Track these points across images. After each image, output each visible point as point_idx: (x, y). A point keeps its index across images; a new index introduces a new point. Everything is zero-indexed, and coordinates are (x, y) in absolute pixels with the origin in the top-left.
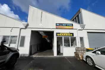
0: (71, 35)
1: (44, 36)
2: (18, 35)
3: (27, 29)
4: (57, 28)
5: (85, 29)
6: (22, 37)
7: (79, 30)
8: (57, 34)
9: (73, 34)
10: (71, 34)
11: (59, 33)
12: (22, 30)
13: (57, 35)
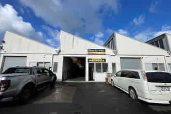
0: (103, 61)
1: (76, 61)
2: (51, 61)
3: (59, 55)
4: (89, 54)
5: (118, 54)
6: (55, 63)
7: (111, 56)
8: (89, 59)
9: (105, 60)
10: (103, 59)
11: (91, 59)
12: (54, 56)
13: (88, 61)
